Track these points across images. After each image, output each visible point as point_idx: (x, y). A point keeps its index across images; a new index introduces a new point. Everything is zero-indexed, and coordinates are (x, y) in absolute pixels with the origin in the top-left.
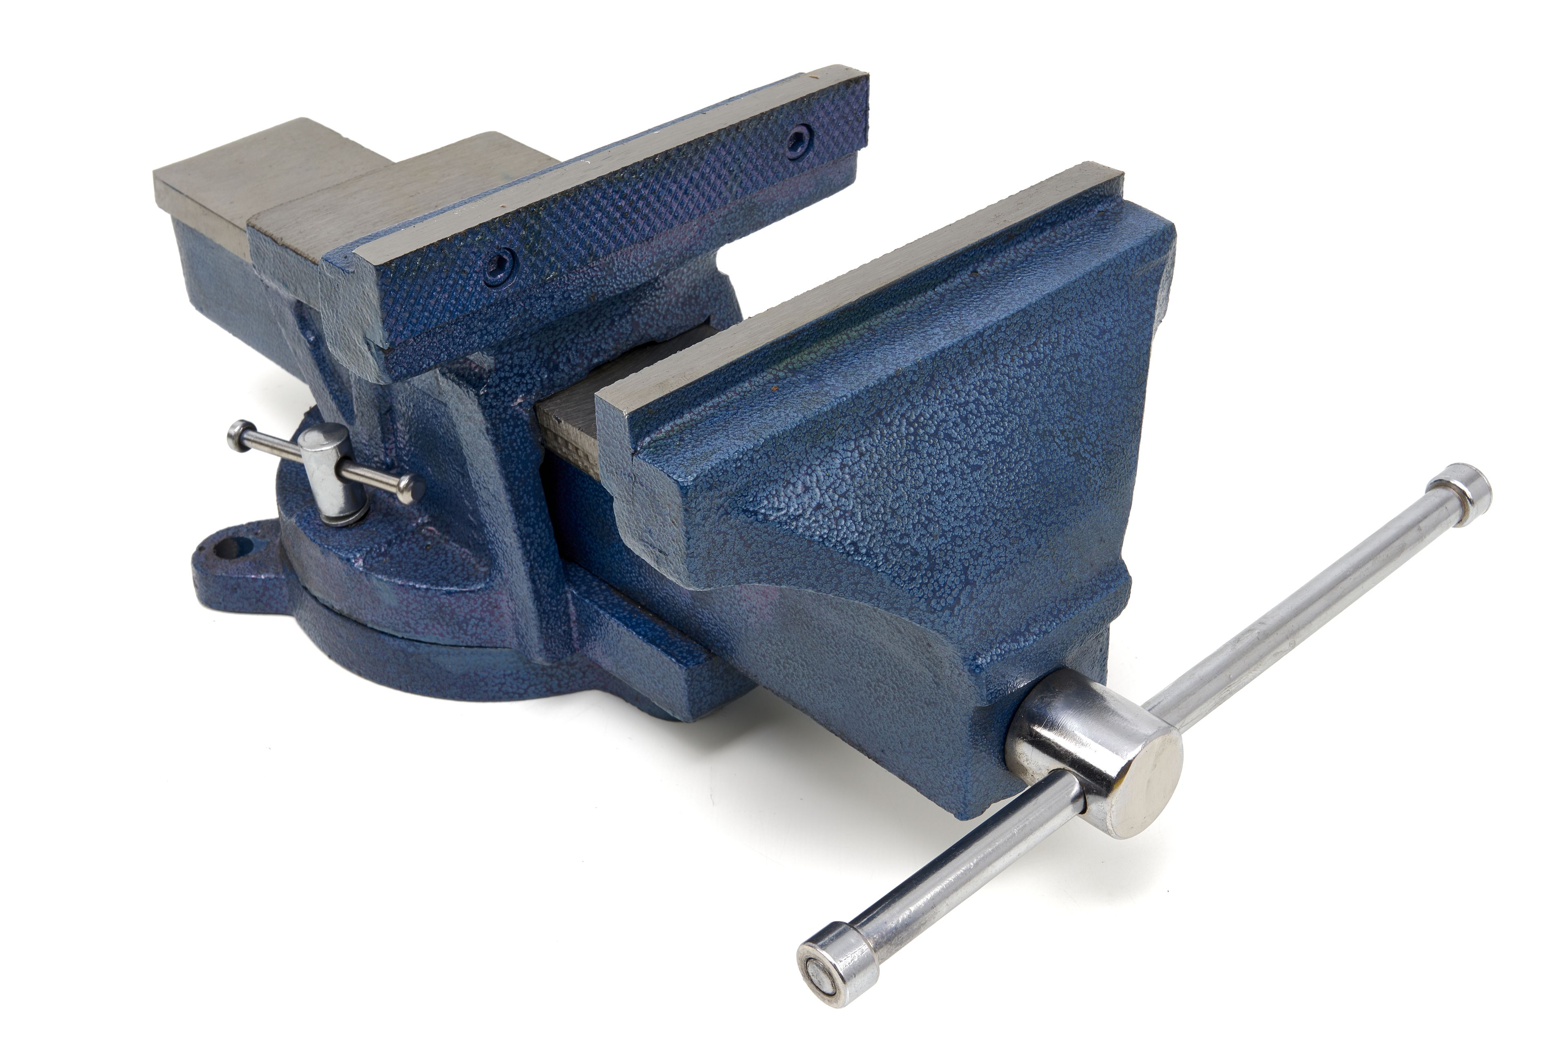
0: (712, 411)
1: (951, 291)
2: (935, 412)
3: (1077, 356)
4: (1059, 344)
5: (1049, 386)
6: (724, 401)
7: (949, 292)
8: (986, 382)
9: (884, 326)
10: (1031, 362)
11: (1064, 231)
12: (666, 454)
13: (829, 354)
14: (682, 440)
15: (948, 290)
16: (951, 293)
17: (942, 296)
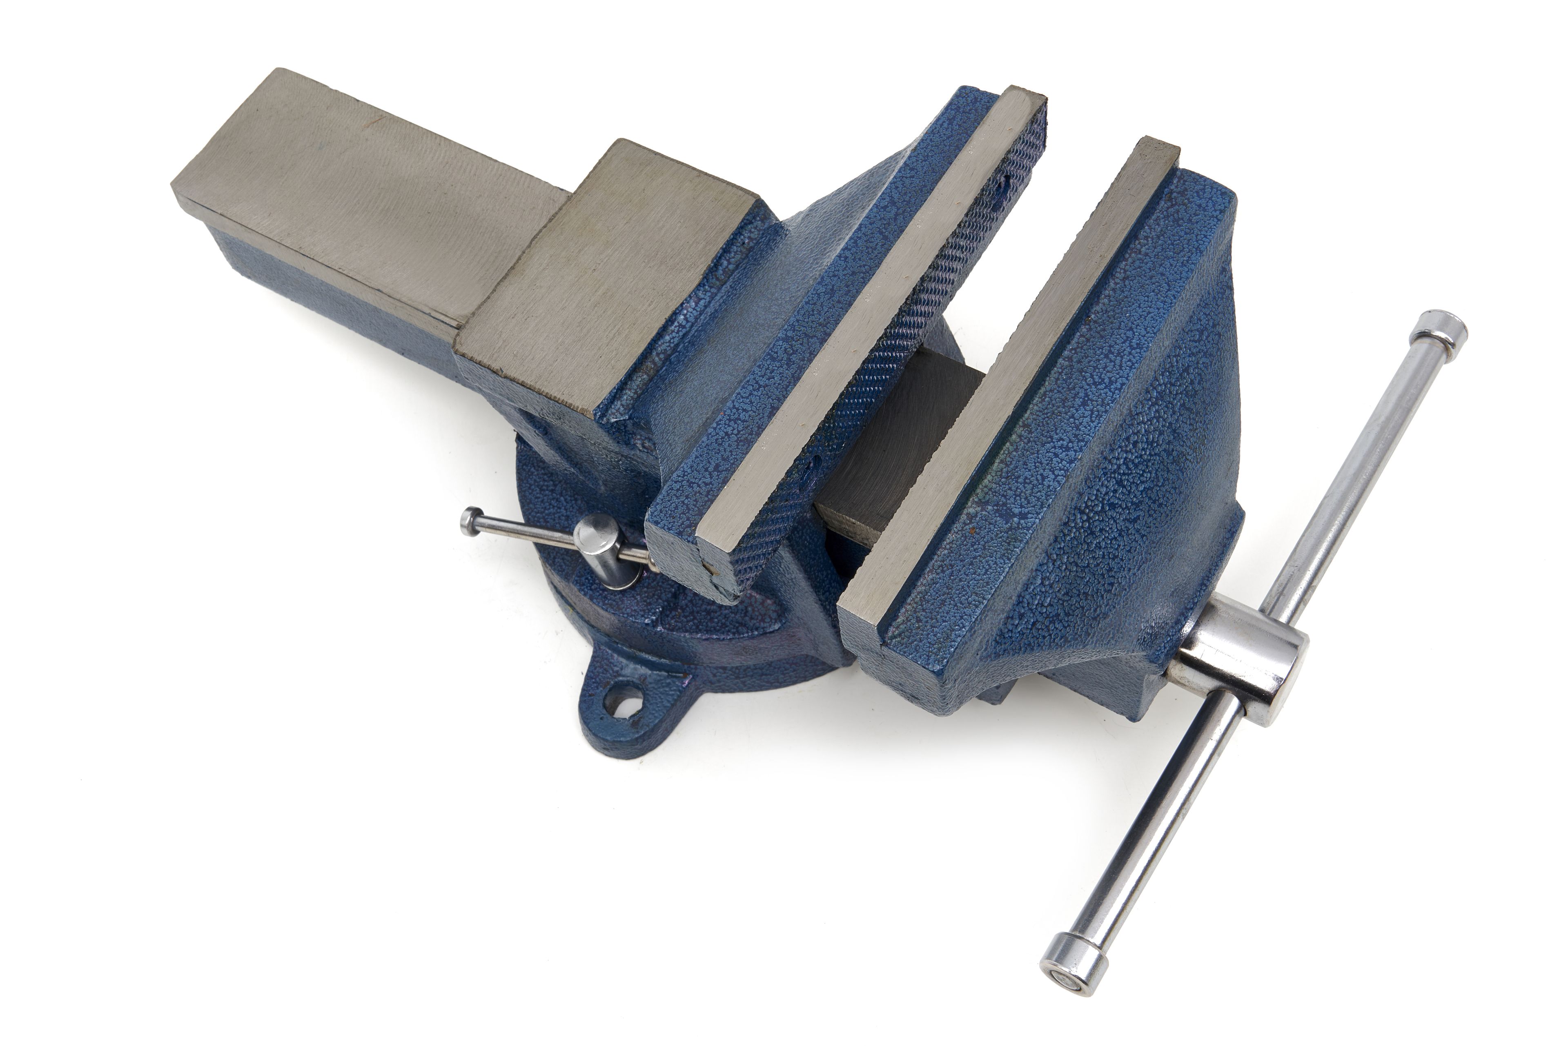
0: (931, 577)
1: (1075, 349)
2: (1098, 490)
3: (1186, 370)
4: (1172, 366)
5: (1174, 413)
6: (936, 561)
7: (1073, 352)
8: (1128, 439)
9: (1034, 416)
10: (1157, 398)
11: (1145, 234)
12: (913, 642)
13: (1002, 470)
14: (919, 620)
15: (1072, 349)
16: (1076, 353)
17: (1070, 359)
